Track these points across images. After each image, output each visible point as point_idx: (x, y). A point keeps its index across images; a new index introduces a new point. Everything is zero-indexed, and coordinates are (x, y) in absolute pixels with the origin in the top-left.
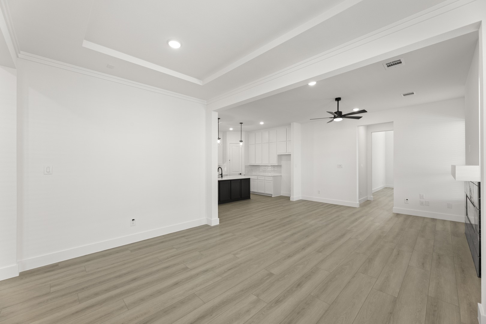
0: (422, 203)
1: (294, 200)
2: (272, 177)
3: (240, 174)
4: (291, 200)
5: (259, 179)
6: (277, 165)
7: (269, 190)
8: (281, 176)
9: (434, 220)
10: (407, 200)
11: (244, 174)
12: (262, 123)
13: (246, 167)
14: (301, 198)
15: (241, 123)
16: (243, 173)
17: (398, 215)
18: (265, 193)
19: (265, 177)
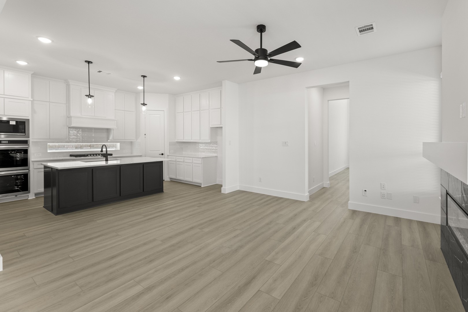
0: (383, 195)
1: (226, 192)
2: (201, 159)
3: (162, 154)
4: (222, 192)
5: (186, 161)
6: (209, 141)
7: (198, 178)
8: (216, 157)
9: (397, 220)
10: (365, 191)
11: (168, 154)
12: (177, 78)
13: (171, 144)
14: (238, 189)
15: (144, 77)
16: (166, 153)
17: (354, 212)
18: (193, 181)
19: (193, 159)
